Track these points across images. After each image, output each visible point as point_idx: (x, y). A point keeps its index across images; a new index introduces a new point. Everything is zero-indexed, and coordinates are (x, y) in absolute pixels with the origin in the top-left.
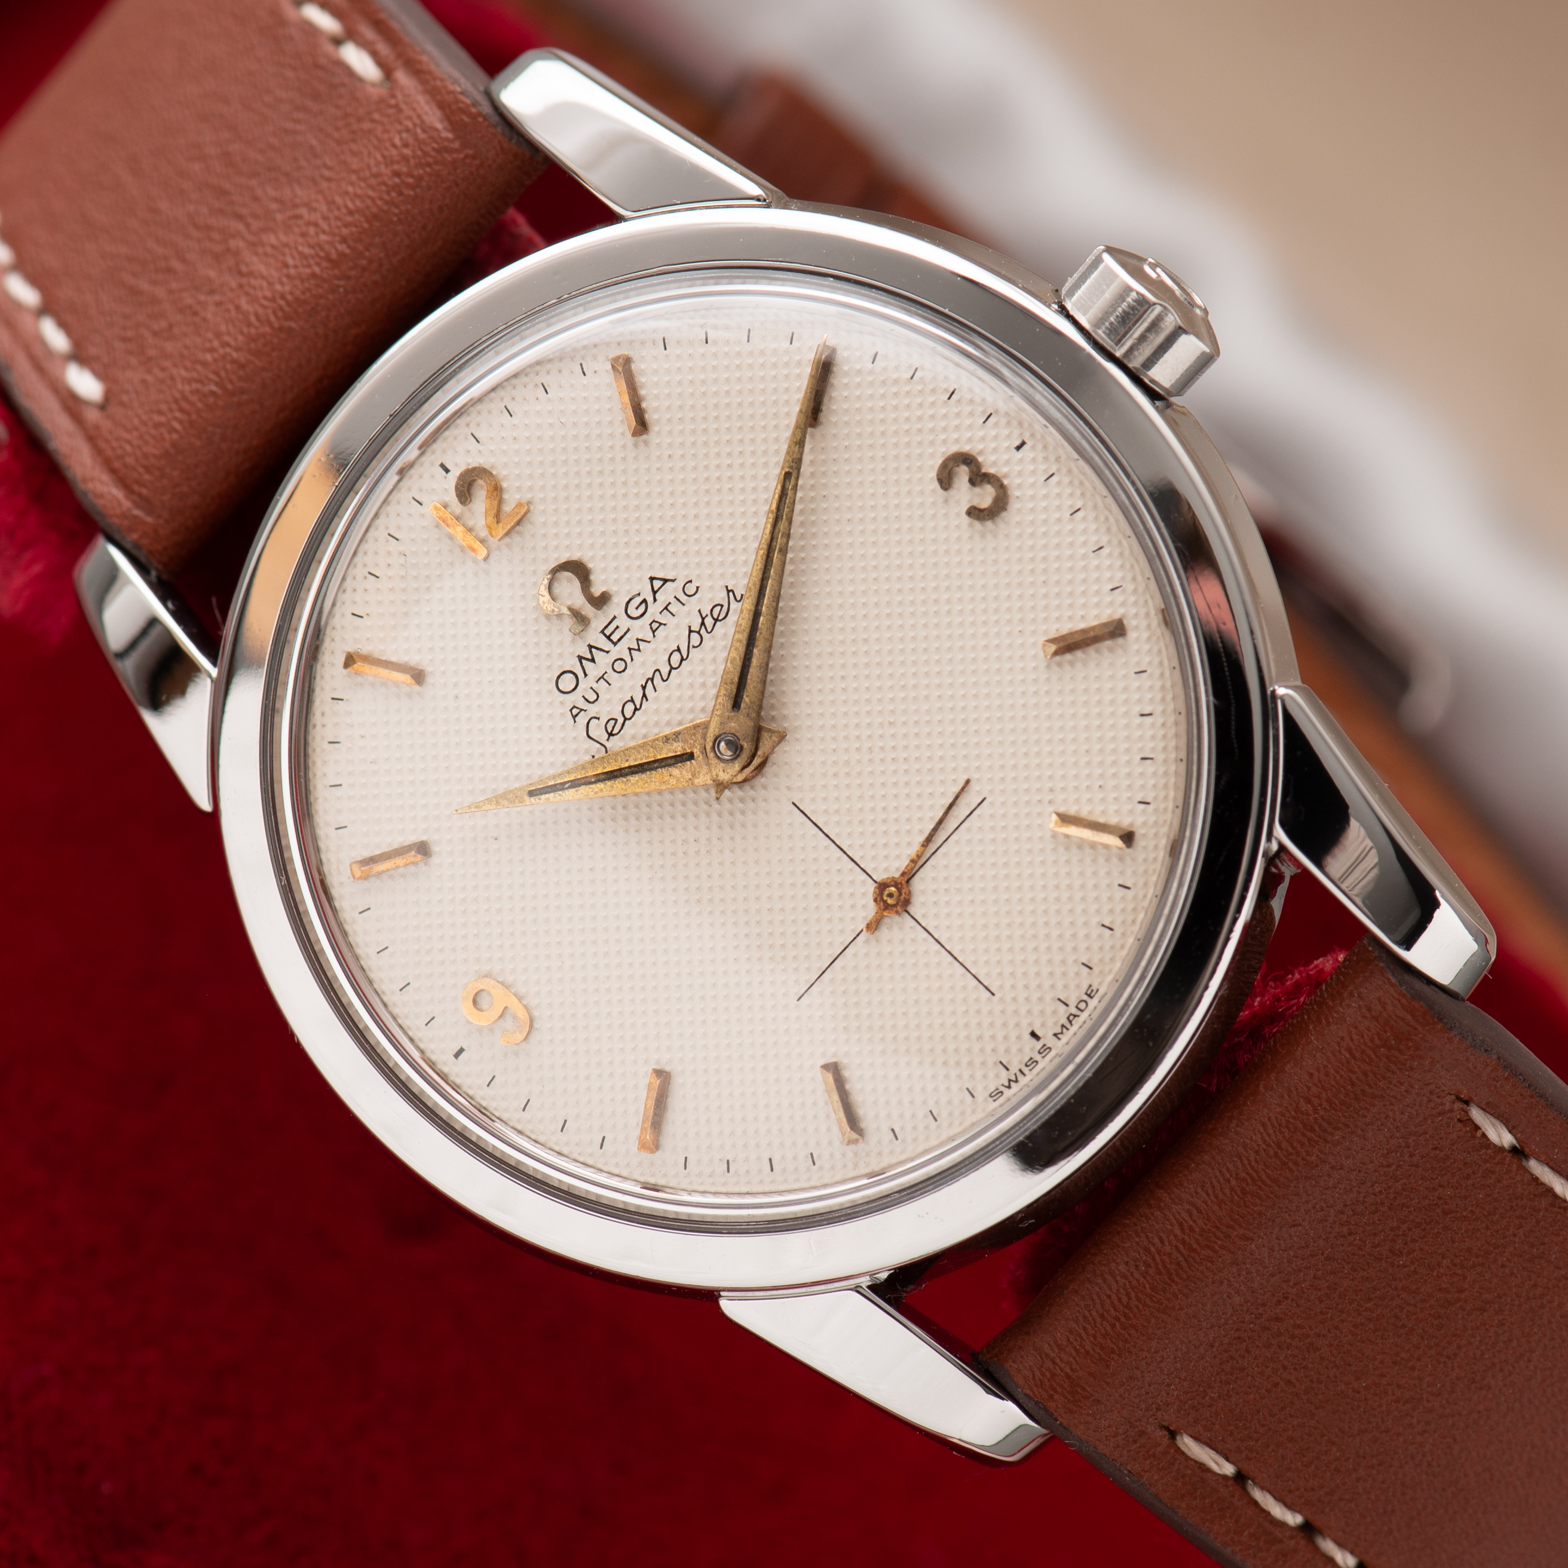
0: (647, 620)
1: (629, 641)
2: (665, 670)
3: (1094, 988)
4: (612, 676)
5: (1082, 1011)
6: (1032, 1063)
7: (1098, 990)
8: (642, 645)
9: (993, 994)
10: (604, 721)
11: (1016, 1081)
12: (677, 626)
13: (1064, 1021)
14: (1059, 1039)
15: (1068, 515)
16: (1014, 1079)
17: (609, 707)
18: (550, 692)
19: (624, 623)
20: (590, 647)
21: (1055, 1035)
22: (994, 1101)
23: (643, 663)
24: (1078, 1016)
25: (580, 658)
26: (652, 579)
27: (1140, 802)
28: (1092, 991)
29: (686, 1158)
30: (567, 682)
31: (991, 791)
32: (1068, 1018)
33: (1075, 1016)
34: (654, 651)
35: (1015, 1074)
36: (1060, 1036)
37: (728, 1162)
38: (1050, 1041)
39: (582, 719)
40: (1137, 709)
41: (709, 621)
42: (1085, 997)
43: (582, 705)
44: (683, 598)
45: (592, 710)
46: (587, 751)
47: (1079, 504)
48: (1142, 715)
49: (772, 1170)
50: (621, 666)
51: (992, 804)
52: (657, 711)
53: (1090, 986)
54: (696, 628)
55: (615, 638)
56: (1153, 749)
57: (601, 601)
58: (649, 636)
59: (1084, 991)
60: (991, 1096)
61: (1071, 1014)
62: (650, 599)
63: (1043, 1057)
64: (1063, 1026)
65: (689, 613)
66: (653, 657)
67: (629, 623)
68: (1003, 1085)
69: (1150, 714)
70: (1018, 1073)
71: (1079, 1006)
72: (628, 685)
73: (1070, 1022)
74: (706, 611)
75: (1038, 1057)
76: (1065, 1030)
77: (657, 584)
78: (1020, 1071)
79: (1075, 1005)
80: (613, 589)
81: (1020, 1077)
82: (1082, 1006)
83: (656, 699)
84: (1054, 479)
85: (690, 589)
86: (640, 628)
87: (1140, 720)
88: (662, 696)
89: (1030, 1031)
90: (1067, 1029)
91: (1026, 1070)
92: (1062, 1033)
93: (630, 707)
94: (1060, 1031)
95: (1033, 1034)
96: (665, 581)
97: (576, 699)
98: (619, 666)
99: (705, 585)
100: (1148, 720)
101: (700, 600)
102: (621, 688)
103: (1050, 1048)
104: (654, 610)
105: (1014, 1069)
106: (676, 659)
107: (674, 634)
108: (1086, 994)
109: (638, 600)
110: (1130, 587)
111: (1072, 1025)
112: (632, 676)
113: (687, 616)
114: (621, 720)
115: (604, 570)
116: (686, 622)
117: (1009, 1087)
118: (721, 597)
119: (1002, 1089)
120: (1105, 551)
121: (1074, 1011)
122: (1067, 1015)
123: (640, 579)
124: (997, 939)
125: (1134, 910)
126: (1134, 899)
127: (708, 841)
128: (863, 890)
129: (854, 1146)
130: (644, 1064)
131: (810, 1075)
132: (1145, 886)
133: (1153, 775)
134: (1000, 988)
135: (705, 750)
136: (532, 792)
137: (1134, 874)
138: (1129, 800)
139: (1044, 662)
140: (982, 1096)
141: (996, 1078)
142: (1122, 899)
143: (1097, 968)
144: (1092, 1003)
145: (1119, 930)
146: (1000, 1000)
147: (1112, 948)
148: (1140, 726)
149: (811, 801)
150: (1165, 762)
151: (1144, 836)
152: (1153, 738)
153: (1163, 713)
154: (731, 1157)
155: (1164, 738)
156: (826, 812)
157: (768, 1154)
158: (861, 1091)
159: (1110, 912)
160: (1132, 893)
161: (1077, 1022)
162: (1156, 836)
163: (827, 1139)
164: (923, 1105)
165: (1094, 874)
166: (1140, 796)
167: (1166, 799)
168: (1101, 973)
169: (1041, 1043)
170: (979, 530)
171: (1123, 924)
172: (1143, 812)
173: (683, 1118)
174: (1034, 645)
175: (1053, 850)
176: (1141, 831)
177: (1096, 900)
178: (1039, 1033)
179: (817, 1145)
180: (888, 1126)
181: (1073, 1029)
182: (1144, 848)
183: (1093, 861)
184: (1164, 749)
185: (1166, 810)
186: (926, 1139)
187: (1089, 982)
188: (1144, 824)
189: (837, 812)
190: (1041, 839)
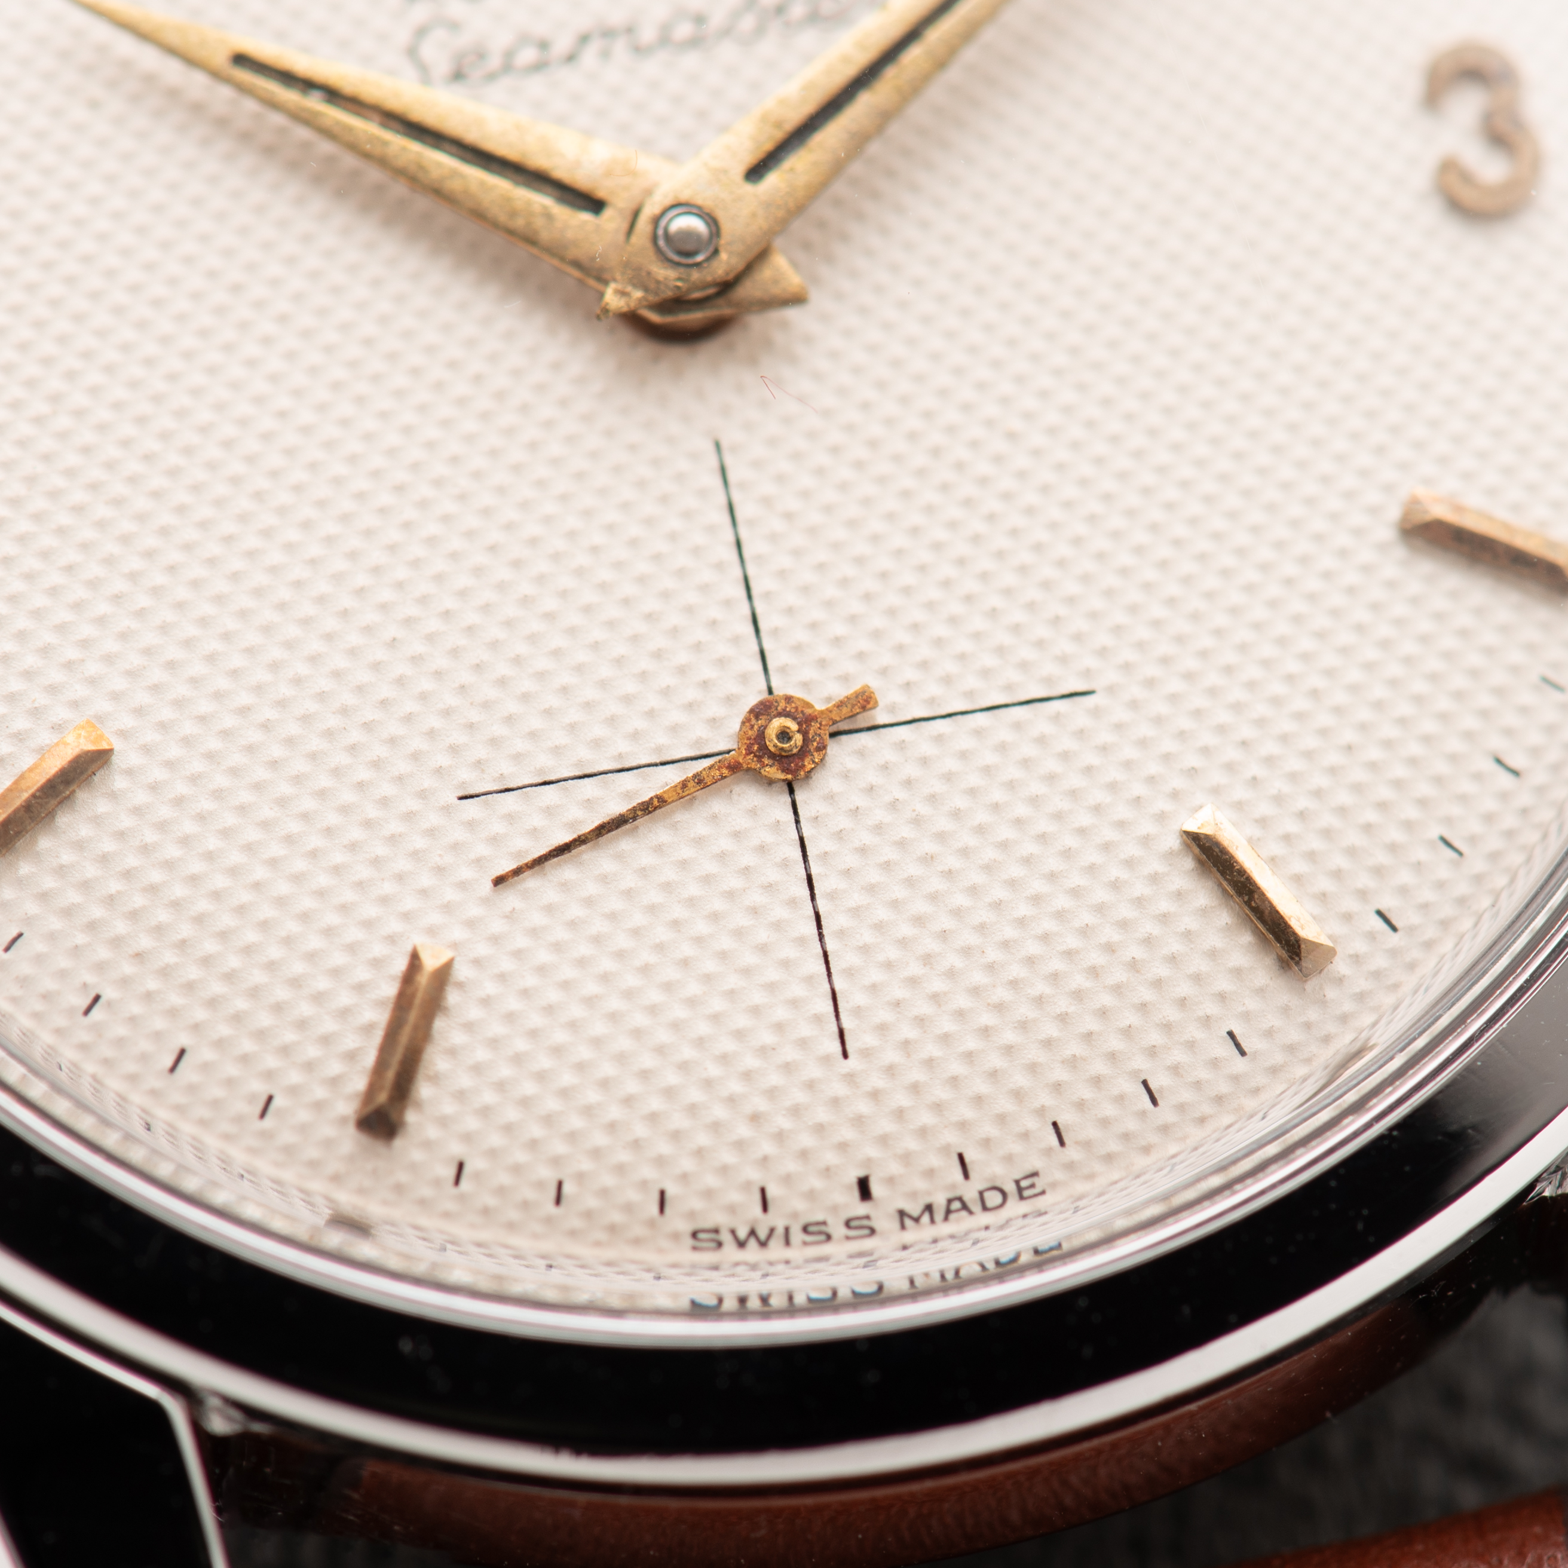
3: (1040, 1183)
5: (985, 1208)
6: (816, 1232)
7: (1043, 1193)
9: (845, 1055)
11: (763, 1244)
13: (939, 1201)
14: (903, 1227)
16: (762, 1234)
21: (902, 1214)
22: (695, 1248)
24: (971, 1213)
27: (1380, 913)
28: (1032, 1186)
29: (20, 935)
31: (1111, 690)
32: (950, 1201)
33: (965, 1207)
35: (772, 1231)
36: (908, 1222)
37: (97, 998)
38: (884, 1222)
40: (1497, 743)
42: (1010, 1188)
48: (1499, 761)
49: (173, 1069)
51: (1096, 713)
53: (1035, 1174)
56: (1473, 840)
59: (1017, 1177)
60: (694, 1235)
61: (960, 1199)
63: (848, 1238)
64: (929, 1208)
68: (733, 1232)
69: (1515, 773)
70: (780, 1231)
71: (987, 1195)
73: (948, 1212)
75: (838, 1230)
76: (926, 1218)
78: (787, 1230)
79: (981, 1187)
81: (776, 1244)
82: (993, 1199)
83: (593, 76)
87: (1491, 766)
88: (607, 79)
89: (862, 1174)
90: (932, 1221)
91: (797, 1236)
92: (917, 1220)
94: (915, 1213)
95: (864, 1188)
100: (1505, 780)
103: (872, 1231)
105: (777, 1219)
108: (1017, 1182)
111: (946, 1219)
117: (741, 1244)
119: (726, 1237)
121: (971, 1197)
122: (951, 1195)
124: (927, 959)
125: (1219, 1099)
126: (1235, 1079)
127: (500, 396)
128: (734, 688)
129: (364, 1139)
130: (75, 704)
131: (378, 949)
132: (1274, 1071)
133: (1440, 885)
134: (866, 1053)
135: (636, 214)
136: (241, 60)
137: (1269, 1033)
138: (1363, 895)
139: (1386, 533)
140: (677, 1222)
141: (732, 1209)
142: (1215, 1063)
143: (1072, 1152)
144: (1015, 1208)
145: (1165, 1113)
146: (850, 1078)
147: (1126, 1137)
148: (1478, 777)
149: (757, 464)
150: (1478, 879)
151: (1340, 981)
152: (1489, 818)
153: (1540, 790)
154: (109, 994)
155: (1510, 834)
156: (767, 501)
157: (184, 1040)
158: (452, 1052)
159: (1175, 1070)
160: (1240, 1065)
161: (961, 1223)
162: (1361, 997)
163: (320, 1093)
164: (556, 1161)
165: (1197, 979)
166: (1387, 903)
167: (1429, 945)
168: (1070, 1166)
169: (861, 1209)
170: (1432, 214)
171: (1181, 1108)
172: (1371, 936)
173: (67, 857)
174: (1388, 488)
175: (1154, 879)
176: (1340, 966)
177: (1167, 1027)
178: (875, 1188)
179: (293, 1091)
180: (457, 1149)
181: (943, 1229)
182: (1323, 1002)
183: (1213, 954)
184: (1494, 857)
185: (1412, 966)
186: (511, 1226)
187: (1035, 1163)
188: (1356, 959)
189: (789, 516)
190: (1146, 841)
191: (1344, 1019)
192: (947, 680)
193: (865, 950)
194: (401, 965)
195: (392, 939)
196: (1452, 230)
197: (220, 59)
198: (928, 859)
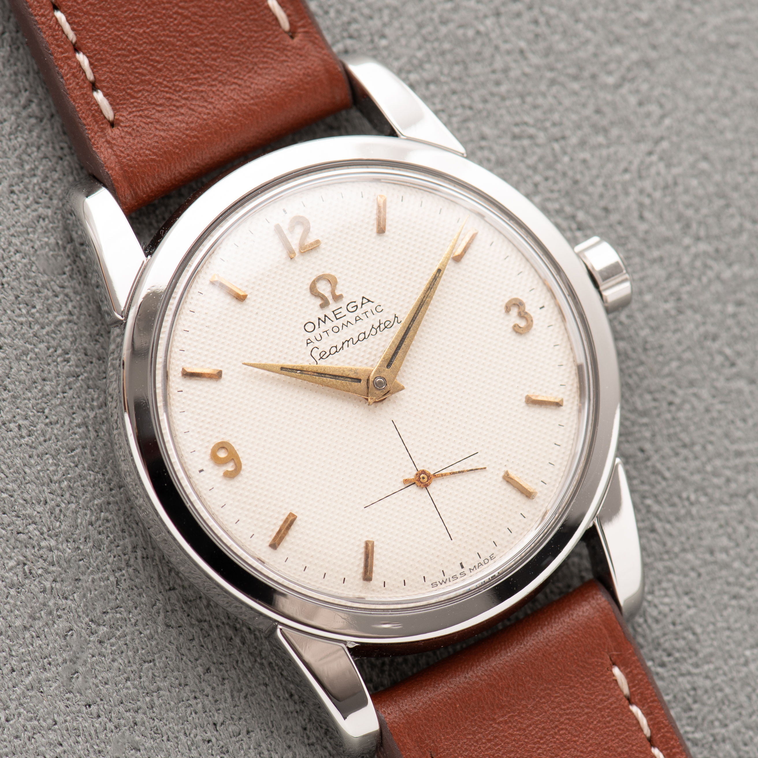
0: (355, 314)
1: (344, 320)
2: (355, 340)
4: (330, 332)
5: (485, 563)
6: (455, 577)
7: (495, 557)
8: (349, 324)
9: (451, 539)
10: (320, 350)
11: (445, 583)
12: (367, 323)
13: (477, 565)
14: (470, 572)
15: (552, 346)
16: (445, 581)
17: (325, 345)
18: (300, 328)
19: (344, 312)
20: (325, 316)
21: (470, 569)
22: (432, 587)
23: (346, 333)
24: (483, 565)
25: (319, 319)
26: (363, 298)
27: (542, 481)
28: (493, 556)
29: (288, 558)
30: (310, 327)
33: (481, 564)
34: (353, 330)
35: (446, 579)
37: (305, 567)
38: (467, 572)
39: (311, 346)
40: (554, 441)
41: (382, 326)
42: (489, 558)
43: (313, 339)
44: (374, 312)
45: (317, 344)
46: (308, 361)
47: (559, 343)
48: (555, 444)
49: (324, 577)
50: (336, 330)
51: (479, 456)
52: (345, 356)
53: (493, 554)
54: (375, 326)
55: (338, 316)
56: (555, 461)
57: (337, 298)
58: (353, 322)
59: (490, 556)
60: (432, 584)
62: (359, 306)
63: (461, 577)
64: (475, 567)
65: (374, 319)
66: (352, 332)
67: (346, 312)
68: (439, 582)
69: (559, 446)
70: (448, 579)
71: (485, 561)
72: (337, 339)
74: (383, 321)
75: (459, 576)
76: (474, 569)
77: (365, 301)
79: (483, 559)
80: (344, 295)
81: (448, 582)
83: (347, 351)
84: (551, 328)
85: (379, 309)
86: (350, 317)
87: (554, 446)
88: (349, 350)
89: (460, 563)
90: (476, 569)
91: (451, 579)
93: (334, 350)
95: (461, 565)
96: (369, 301)
97: (311, 336)
98: (336, 329)
99: (386, 310)
100: (558, 448)
101: (381, 316)
102: (332, 340)
103: (465, 574)
104: (359, 312)
105: (447, 577)
106: (362, 336)
107: (365, 326)
109: (354, 304)
110: (569, 388)
111: (478, 567)
112: (339, 337)
113: (374, 320)
114: (328, 353)
115: (343, 285)
116: (372, 323)
117: (441, 584)
118: (391, 318)
120: (563, 368)
121: (482, 562)
122: (478, 563)
123: (357, 296)
124: (462, 516)
125: (523, 529)
126: (525, 523)
127: (348, 422)
128: (410, 471)
129: (365, 582)
130: (286, 509)
131: (358, 543)
132: (532, 520)
133: (552, 472)
134: (455, 538)
135: (368, 380)
136: (282, 368)
137: (529, 512)
138: (538, 478)
139: (523, 404)
140: (428, 583)
141: (438, 577)
142: (520, 521)
143: (499, 547)
144: (491, 562)
145: (514, 534)
146: (454, 544)
147: (508, 541)
148: (553, 448)
149: (401, 423)
150: (559, 469)
151: (539, 497)
152: (557, 456)
153: (566, 448)
154: (308, 566)
155: (562, 458)
156: (405, 430)
157: (325, 571)
158: (377, 559)
159: (513, 524)
160: (525, 520)
161: (481, 568)
162: (544, 500)
163: (354, 575)
164: (402, 576)
165: (512, 505)
166: (543, 479)
167: (554, 486)
168: (499, 550)
169: (462, 570)
170: (514, 336)
171: (517, 532)
172: (542, 486)
173: (293, 540)
174: (521, 395)
175: (500, 487)
176: (538, 495)
177: (509, 516)
178: (464, 565)
179: (348, 576)
180: (383, 579)
181: (478, 570)
182: (537, 503)
183: (514, 499)
184: (561, 464)
185: (552, 491)
186: (396, 592)
187: (493, 552)
188: (540, 492)
189: (410, 432)
190: (496, 480)
191: (542, 505)
192: (450, 458)
193: (450, 517)
194: (363, 545)
195: (360, 540)
196: (519, 338)
197: (278, 369)
198: (456, 496)
